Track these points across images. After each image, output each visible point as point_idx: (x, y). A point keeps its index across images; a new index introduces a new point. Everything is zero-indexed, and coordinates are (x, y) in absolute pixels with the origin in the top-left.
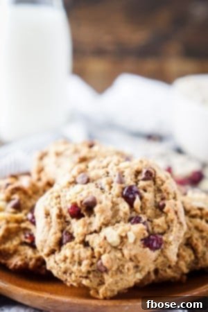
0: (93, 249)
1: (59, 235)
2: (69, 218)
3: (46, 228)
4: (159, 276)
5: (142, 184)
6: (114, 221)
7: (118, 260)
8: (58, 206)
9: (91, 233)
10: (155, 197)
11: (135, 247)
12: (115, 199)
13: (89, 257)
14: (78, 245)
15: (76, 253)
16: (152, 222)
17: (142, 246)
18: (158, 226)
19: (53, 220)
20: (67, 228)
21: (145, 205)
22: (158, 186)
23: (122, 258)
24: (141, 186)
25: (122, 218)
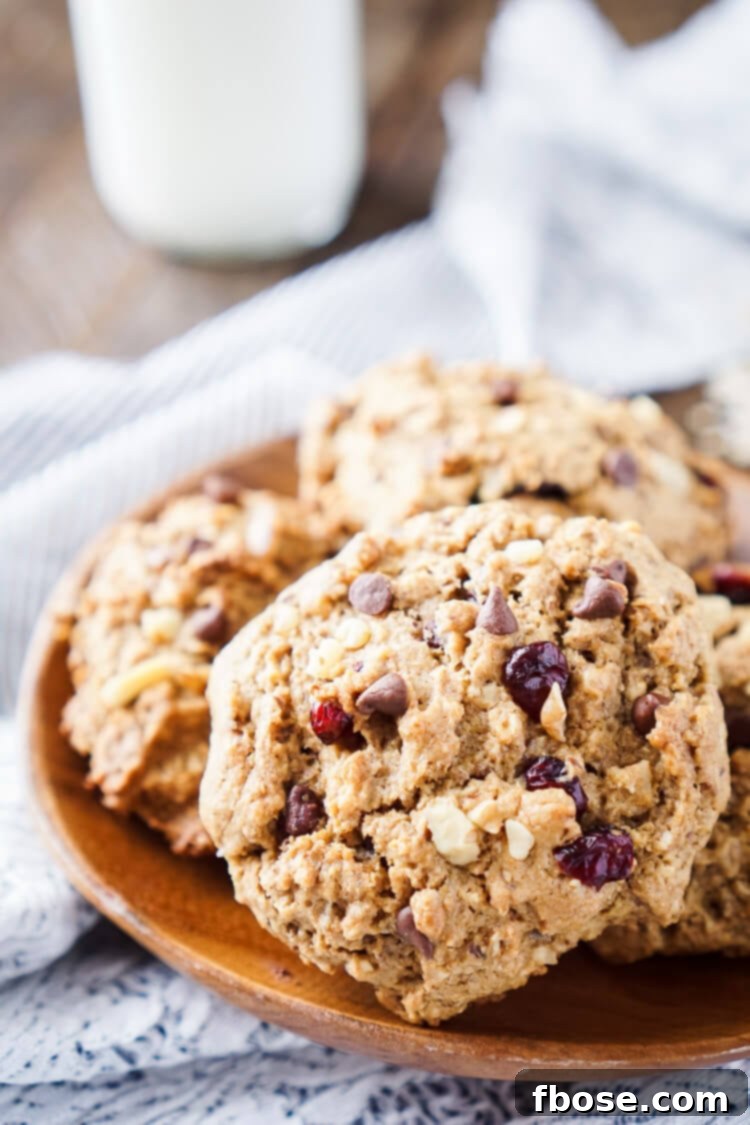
0: (384, 864)
1: (276, 801)
3: (235, 773)
5: (578, 629)
6: (465, 771)
7: (468, 913)
8: (281, 691)
9: (382, 810)
10: (624, 679)
11: (531, 873)
12: (473, 691)
13: (372, 894)
14: (337, 846)
15: (327, 873)
16: (602, 774)
17: (557, 871)
18: (625, 792)
19: (258, 745)
20: (308, 775)
21: (583, 715)
22: (639, 640)
23: (484, 908)
24: (575, 640)
25: (493, 761)
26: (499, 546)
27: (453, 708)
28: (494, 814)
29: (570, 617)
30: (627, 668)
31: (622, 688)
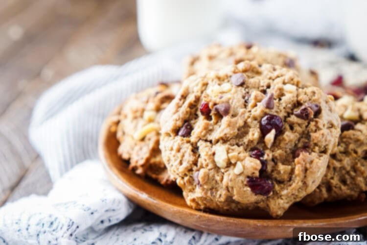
0: (199, 156)
1: (179, 123)
3: (174, 111)
5: (293, 118)
7: (214, 182)
8: (199, 94)
9: (206, 141)
10: (299, 140)
11: (237, 179)
12: (249, 120)
13: (191, 162)
14: (189, 145)
15: (183, 150)
16: (276, 164)
17: (245, 183)
19: (183, 106)
21: (280, 143)
22: (310, 130)
23: (219, 182)
24: (290, 121)
25: (244, 143)
26: (284, 83)
27: (241, 122)
29: (292, 114)
30: (302, 137)
31: (297, 142)
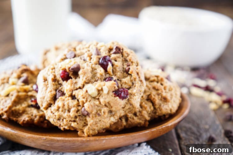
0: (78, 100)
1: (54, 92)
2: (61, 81)
3: (45, 88)
4: (129, 122)
5: (113, 56)
6: (93, 80)
7: (96, 106)
8: (53, 73)
9: (77, 89)
10: (123, 65)
11: (108, 96)
12: (93, 66)
13: (76, 106)
14: (68, 98)
15: (66, 103)
16: (121, 81)
17: (114, 95)
18: (126, 83)
19: (49, 83)
20: (60, 88)
21: (116, 70)
22: (125, 57)
23: (99, 105)
24: (113, 58)
25: (99, 78)
27: (90, 69)
28: (100, 86)
29: (111, 54)
30: (123, 63)
31: (123, 66)
